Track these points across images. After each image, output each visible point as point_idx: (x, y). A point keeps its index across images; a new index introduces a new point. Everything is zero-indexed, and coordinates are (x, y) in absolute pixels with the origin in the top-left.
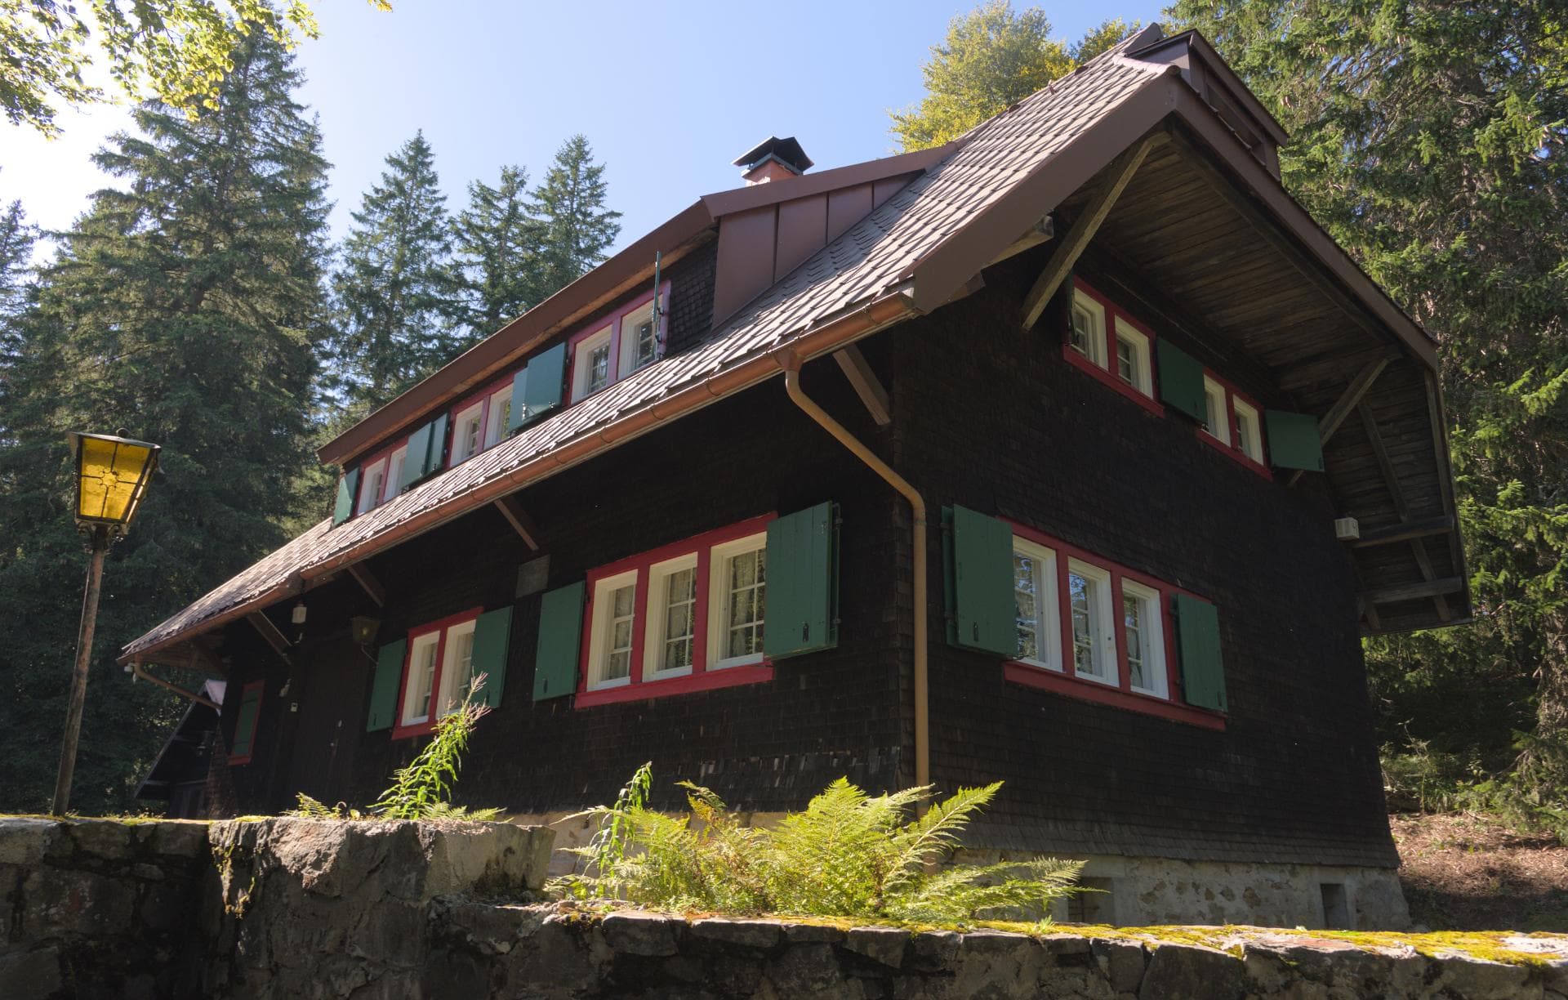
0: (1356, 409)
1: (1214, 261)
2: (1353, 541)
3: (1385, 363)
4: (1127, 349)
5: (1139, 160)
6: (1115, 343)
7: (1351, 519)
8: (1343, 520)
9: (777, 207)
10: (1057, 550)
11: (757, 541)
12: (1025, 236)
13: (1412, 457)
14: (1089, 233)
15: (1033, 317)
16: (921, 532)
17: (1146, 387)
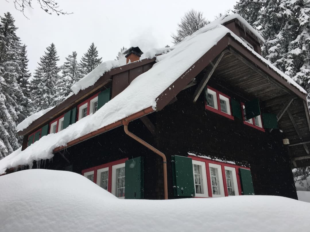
0: (286, 111)
1: (245, 78)
2: (288, 145)
3: (293, 100)
4: (223, 102)
5: (221, 57)
6: (220, 101)
7: (287, 139)
8: (285, 139)
9: (129, 71)
10: (205, 162)
11: (123, 165)
12: (189, 84)
13: (301, 123)
14: (209, 77)
15: (196, 99)
16: (165, 165)
17: (229, 112)
